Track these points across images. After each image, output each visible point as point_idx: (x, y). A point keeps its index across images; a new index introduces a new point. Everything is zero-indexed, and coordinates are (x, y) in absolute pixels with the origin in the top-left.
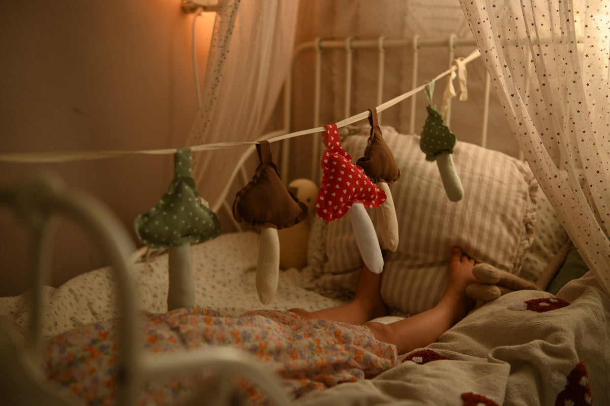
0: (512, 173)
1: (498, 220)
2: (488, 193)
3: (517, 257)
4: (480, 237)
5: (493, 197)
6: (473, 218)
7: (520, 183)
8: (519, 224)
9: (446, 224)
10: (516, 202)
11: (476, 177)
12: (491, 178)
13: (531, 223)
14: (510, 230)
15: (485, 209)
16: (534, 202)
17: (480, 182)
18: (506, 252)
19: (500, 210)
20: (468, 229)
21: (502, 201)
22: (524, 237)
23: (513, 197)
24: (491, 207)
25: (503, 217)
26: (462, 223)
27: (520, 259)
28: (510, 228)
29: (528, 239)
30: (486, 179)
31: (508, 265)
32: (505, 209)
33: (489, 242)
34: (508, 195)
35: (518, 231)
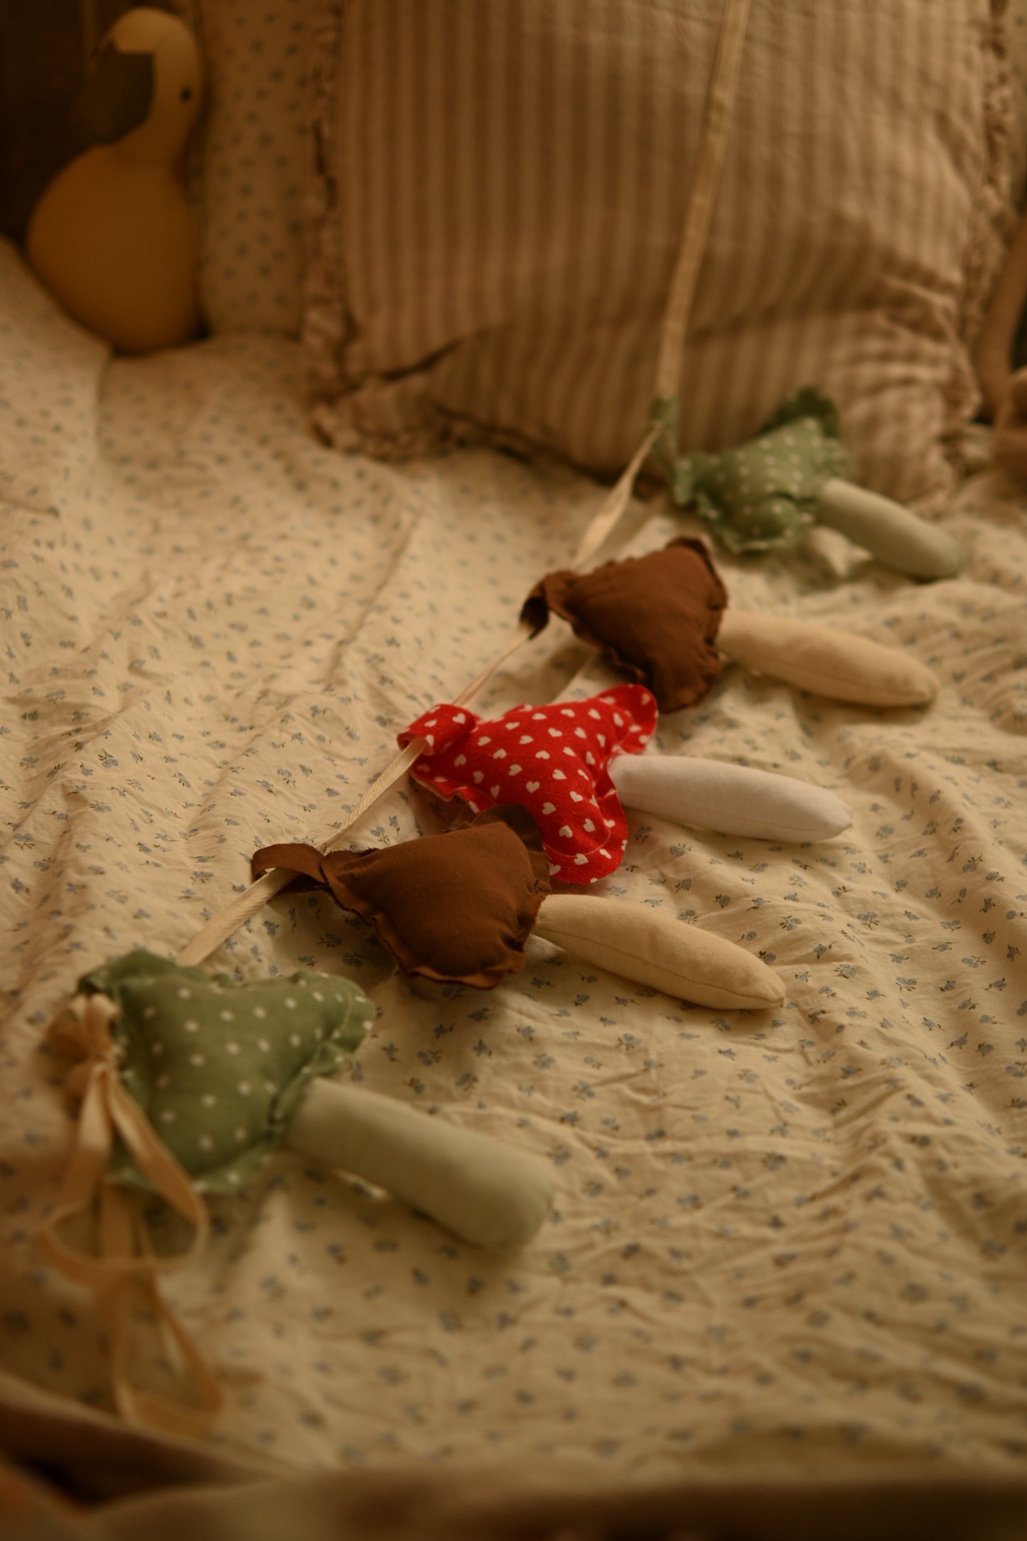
1: (931, 137)
2: (897, 44)
4: (894, 201)
5: (911, 55)
6: (867, 141)
8: (977, 136)
9: (792, 174)
10: (968, 63)
13: (1000, 128)
14: (958, 163)
15: (896, 104)
16: (999, 50)
18: (954, 236)
19: (932, 99)
20: (858, 179)
21: (936, 64)
22: (984, 175)
23: (960, 47)
24: (909, 96)
25: (942, 121)
26: (839, 165)
27: (979, 252)
28: (956, 149)
29: (991, 180)
31: (955, 276)
32: (945, 91)
33: (918, 214)
34: (948, 40)
35: (975, 158)
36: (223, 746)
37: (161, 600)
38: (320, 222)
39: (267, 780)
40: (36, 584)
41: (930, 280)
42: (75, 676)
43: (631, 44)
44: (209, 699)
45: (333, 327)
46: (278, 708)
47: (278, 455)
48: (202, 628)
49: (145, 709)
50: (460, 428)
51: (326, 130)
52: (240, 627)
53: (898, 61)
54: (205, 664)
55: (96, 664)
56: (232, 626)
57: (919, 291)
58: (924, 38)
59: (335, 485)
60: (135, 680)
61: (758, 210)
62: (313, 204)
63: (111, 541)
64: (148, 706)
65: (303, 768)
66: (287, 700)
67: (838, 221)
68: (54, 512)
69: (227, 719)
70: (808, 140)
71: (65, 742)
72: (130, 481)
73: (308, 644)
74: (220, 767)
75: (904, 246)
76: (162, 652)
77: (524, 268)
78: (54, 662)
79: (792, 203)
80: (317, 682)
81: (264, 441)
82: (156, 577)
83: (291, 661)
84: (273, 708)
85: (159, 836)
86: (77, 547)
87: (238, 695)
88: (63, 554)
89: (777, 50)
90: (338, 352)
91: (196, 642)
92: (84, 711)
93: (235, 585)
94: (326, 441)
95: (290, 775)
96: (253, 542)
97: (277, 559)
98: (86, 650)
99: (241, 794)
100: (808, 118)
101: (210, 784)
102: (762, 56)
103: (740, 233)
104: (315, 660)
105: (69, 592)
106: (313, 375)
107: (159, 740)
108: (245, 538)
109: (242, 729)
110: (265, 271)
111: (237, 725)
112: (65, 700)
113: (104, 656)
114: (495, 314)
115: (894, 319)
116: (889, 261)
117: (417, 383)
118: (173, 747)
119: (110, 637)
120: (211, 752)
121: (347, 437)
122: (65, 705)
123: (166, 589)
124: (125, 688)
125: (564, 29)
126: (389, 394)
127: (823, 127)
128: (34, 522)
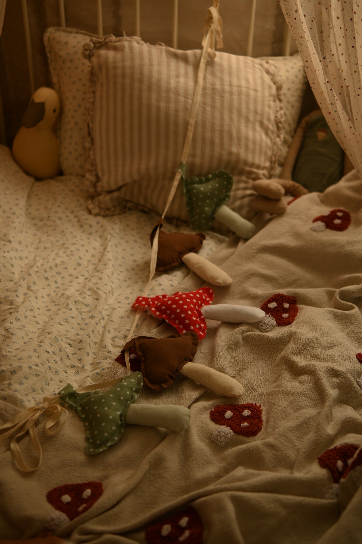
0: (262, 78)
1: (258, 128)
2: (247, 104)
3: (273, 154)
4: (247, 147)
5: (252, 107)
6: (239, 131)
7: (270, 87)
8: (273, 126)
9: (217, 141)
10: (269, 107)
11: (235, 89)
12: (247, 88)
13: (280, 122)
14: (267, 134)
15: (247, 120)
16: (280, 100)
17: (240, 93)
18: (266, 154)
19: (258, 118)
20: (236, 142)
21: (259, 108)
22: (275, 135)
23: (267, 103)
24: (251, 118)
25: (262, 124)
26: (231, 138)
27: (275, 156)
28: (266, 131)
29: (278, 136)
30: (244, 90)
31: (267, 164)
32: (262, 115)
33: (254, 150)
34: (263, 101)
35: (272, 132)
36: (50, 310)
37: (37, 267)
38: (90, 149)
39: (60, 322)
40: (3, 264)
41: (258, 167)
42: (12, 292)
43: (172, 106)
44: (49, 295)
45: (93, 179)
46: (66, 300)
47: (76, 217)
48: (49, 274)
49: (29, 303)
50: (129, 205)
51: (91, 125)
52: (59, 273)
53: (248, 109)
54: (49, 285)
55: (18, 288)
56: (57, 273)
57: (255, 170)
58: (255, 101)
59: (91, 226)
60: (28, 292)
61: (207, 151)
62: (87, 145)
63: (27, 246)
64: (30, 302)
65: (72, 317)
66: (68, 298)
67: (230, 153)
68: (10, 241)
69: (53, 302)
70: (221, 131)
71: (7, 311)
72: (35, 225)
73: (77, 278)
74: (49, 317)
75: (250, 159)
76: (37, 283)
77: (143, 166)
78: (7, 286)
79: (217, 149)
80: (77, 291)
81: (72, 212)
82: (38, 258)
83: (71, 284)
84: (65, 299)
85: (30, 339)
86: (17, 250)
87: (56, 294)
88: (12, 254)
89: (213, 107)
90: (94, 185)
91: (47, 279)
92: (14, 302)
93: (58, 261)
94: (90, 212)
95: (67, 320)
96: (65, 246)
97: (71, 251)
98: (16, 283)
99: (53, 326)
100: (222, 125)
101: (45, 322)
102: (209, 109)
103: (203, 157)
104: (78, 283)
105: (12, 265)
106: (87, 191)
107: (33, 311)
108: (64, 244)
109: (56, 305)
110: (76, 159)
111: (55, 303)
112: (9, 298)
113: (20, 286)
114: (136, 177)
115: (248, 178)
116: (246, 163)
117: (116, 194)
118: (36, 312)
119: (22, 280)
120: (47, 313)
121: (96, 210)
122: (8, 300)
123: (39, 264)
124: (25, 294)
125: (154, 102)
126: (108, 197)
127: (226, 128)
128: (4, 245)
